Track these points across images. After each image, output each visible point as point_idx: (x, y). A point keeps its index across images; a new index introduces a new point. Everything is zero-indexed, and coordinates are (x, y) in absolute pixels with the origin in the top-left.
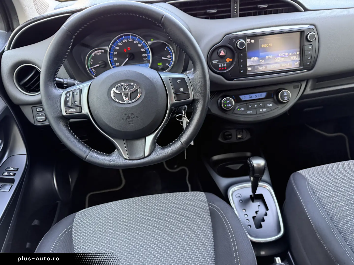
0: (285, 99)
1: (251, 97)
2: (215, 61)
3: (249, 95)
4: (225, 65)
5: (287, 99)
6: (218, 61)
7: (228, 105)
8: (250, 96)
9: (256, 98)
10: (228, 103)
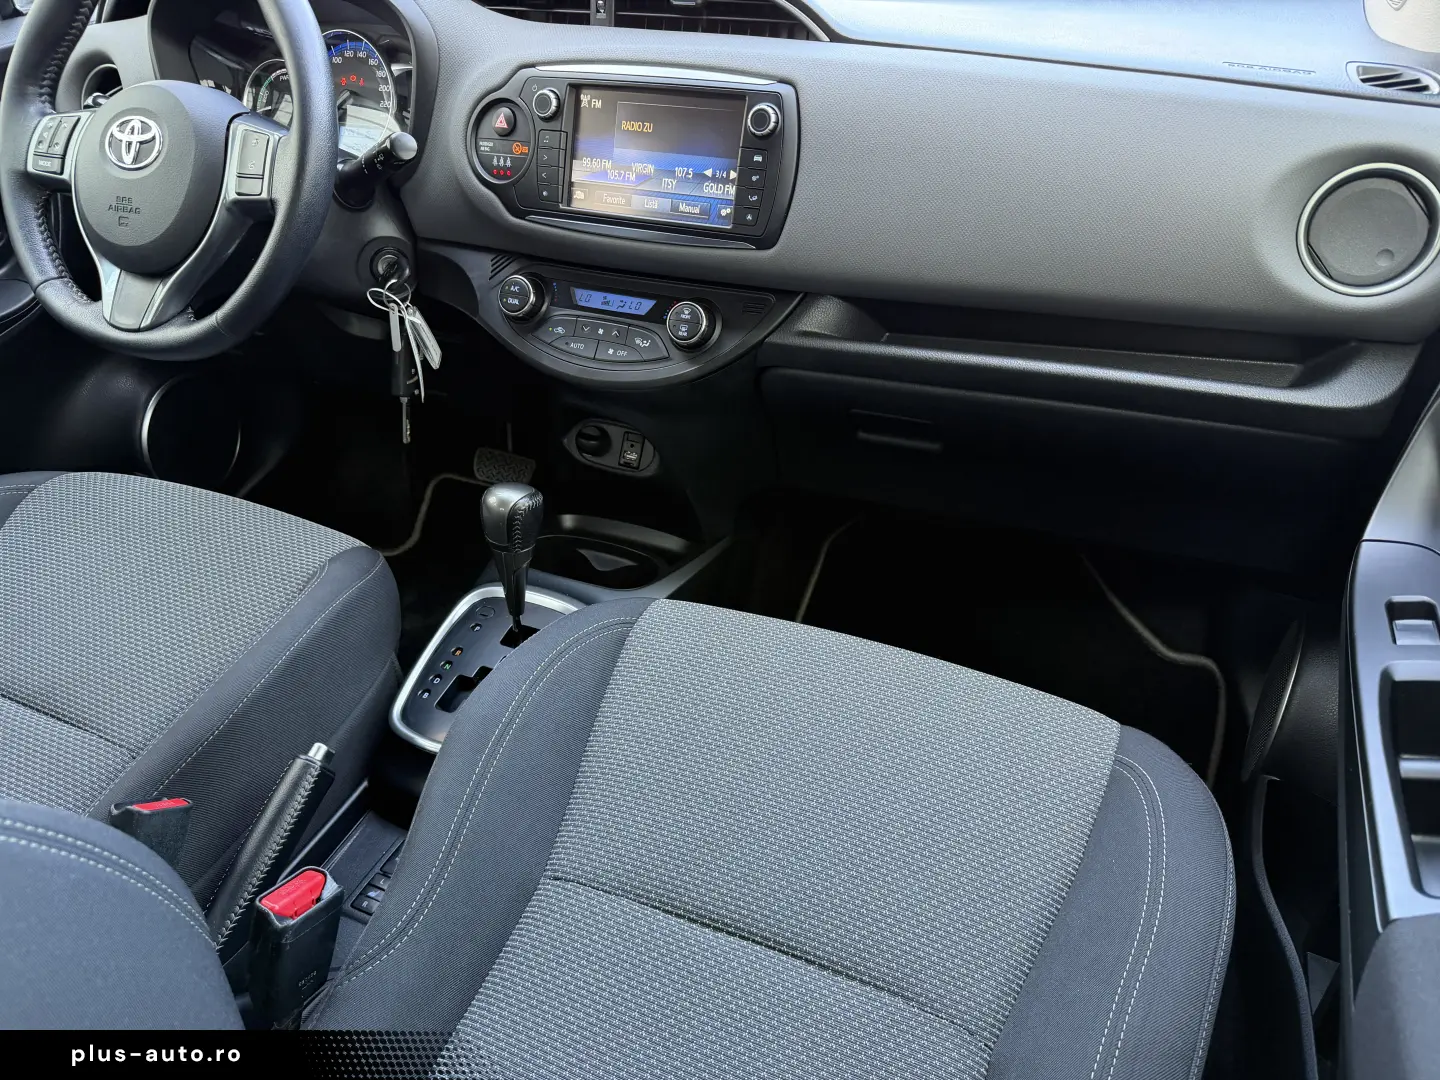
0: (680, 333)
1: (607, 303)
2: (485, 143)
3: (605, 294)
4: (509, 163)
5: (685, 334)
6: (491, 144)
7: (510, 301)
8: (605, 298)
9: (620, 310)
10: (514, 295)
